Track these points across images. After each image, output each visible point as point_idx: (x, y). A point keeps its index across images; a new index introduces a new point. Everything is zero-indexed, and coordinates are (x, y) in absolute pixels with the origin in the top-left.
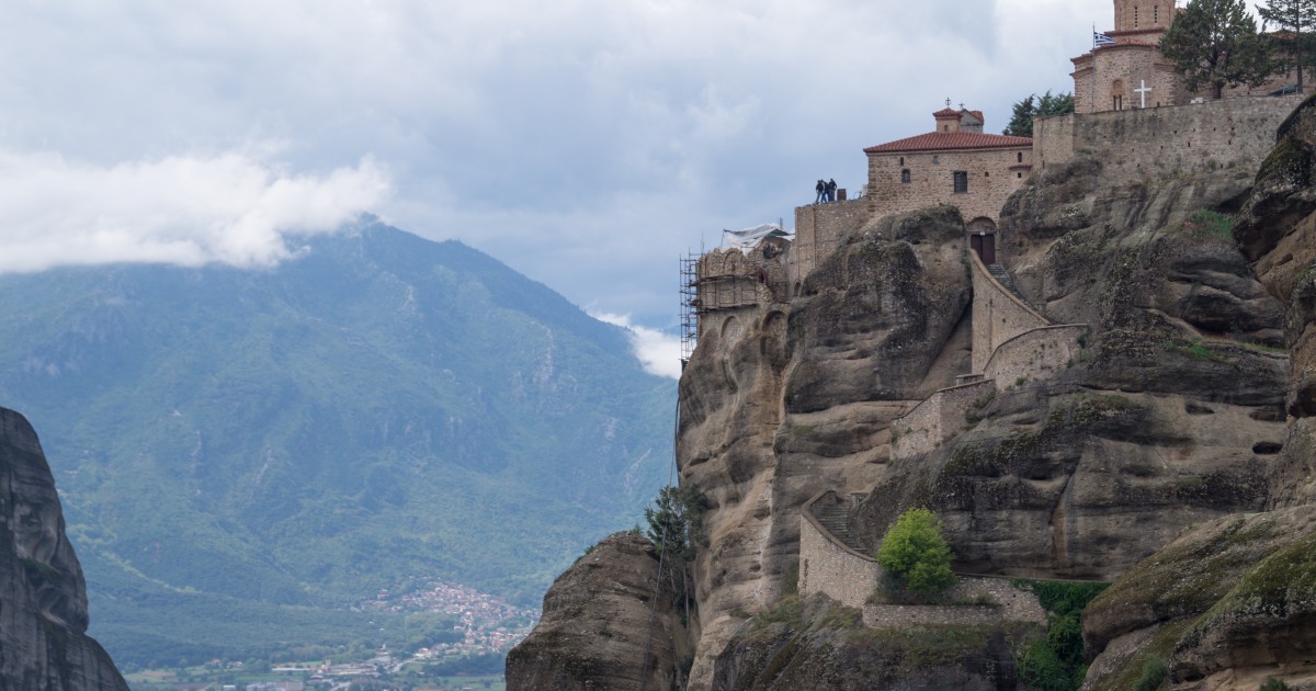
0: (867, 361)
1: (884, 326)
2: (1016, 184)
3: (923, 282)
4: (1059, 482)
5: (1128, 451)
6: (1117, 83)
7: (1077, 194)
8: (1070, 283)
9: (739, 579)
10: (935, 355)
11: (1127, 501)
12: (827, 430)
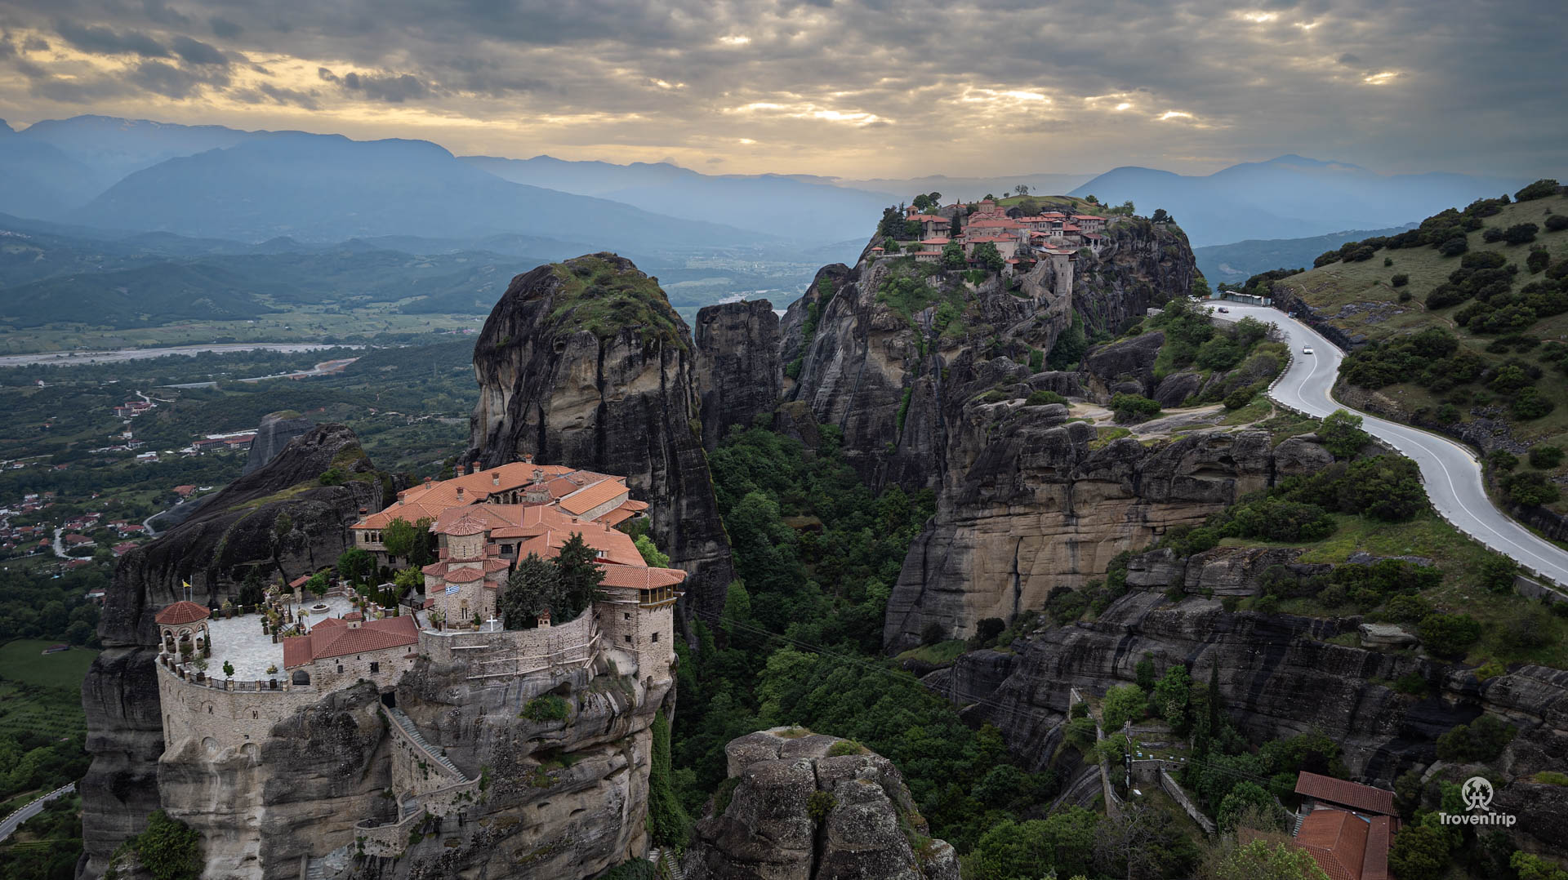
0: (325, 780)
1: (336, 762)
2: (407, 666)
3: (359, 735)
6: (464, 601)
7: (457, 683)
10: (366, 771)
12: (299, 819)
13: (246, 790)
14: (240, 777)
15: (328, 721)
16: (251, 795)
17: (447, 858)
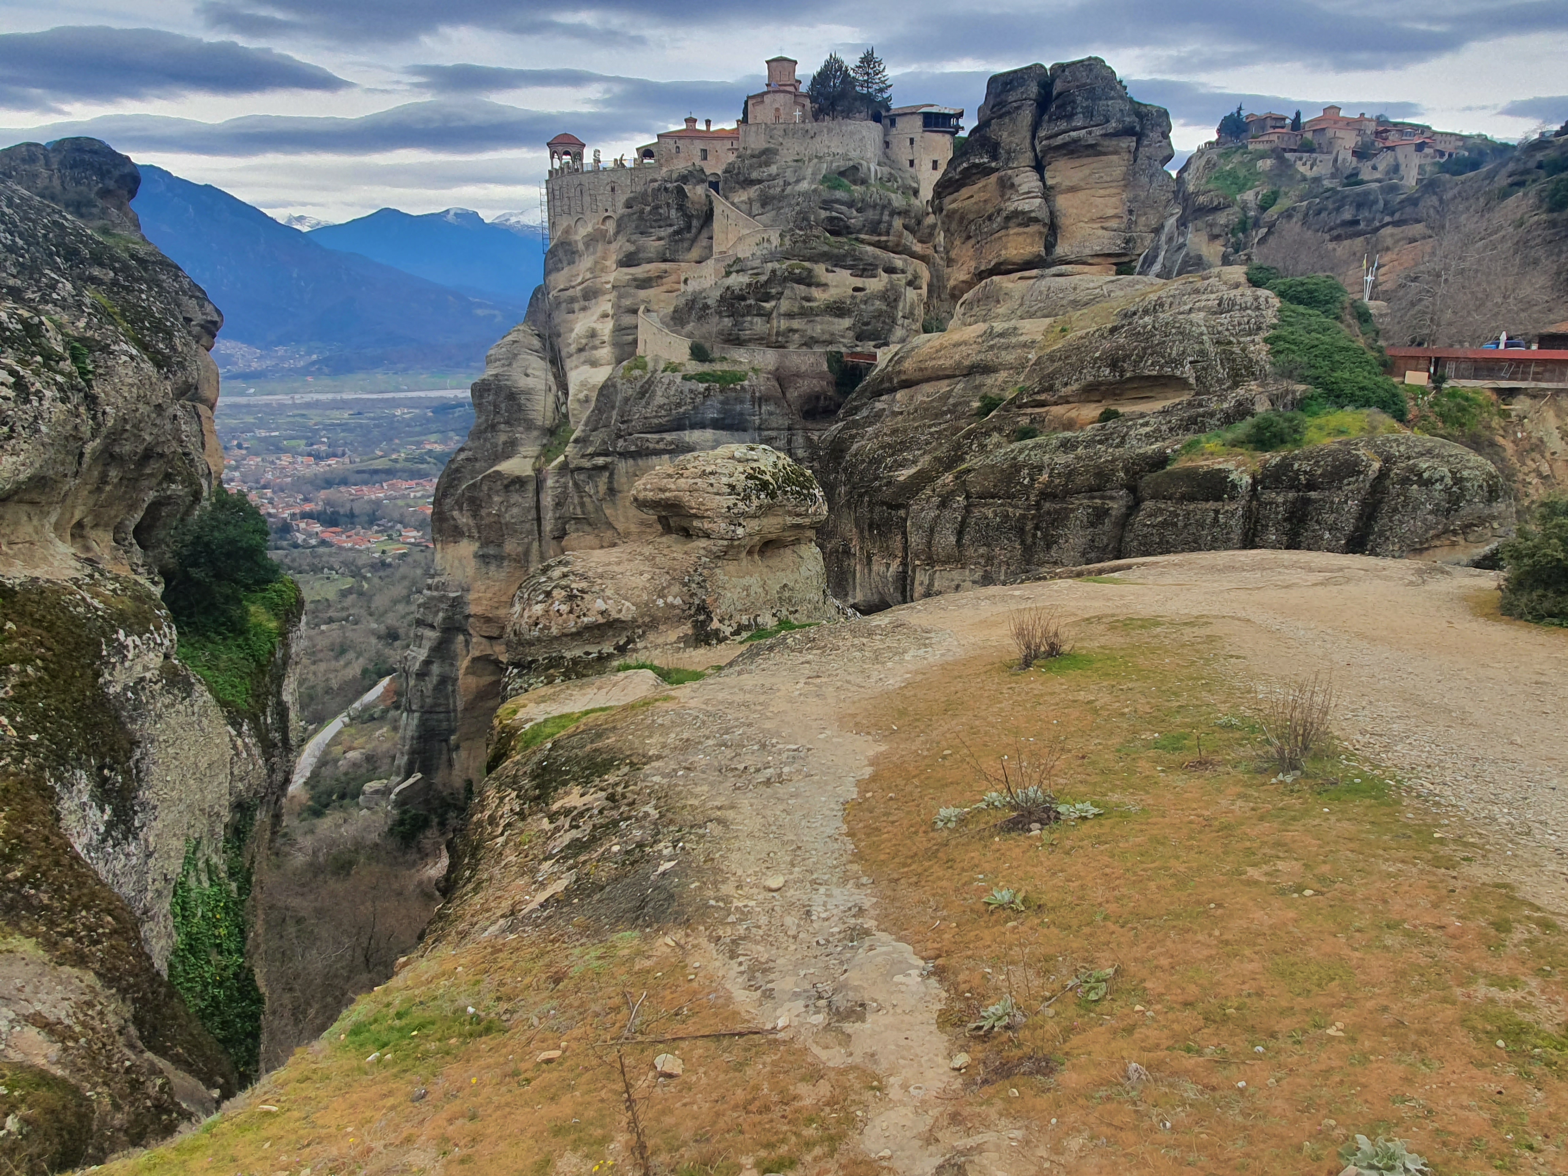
0: (662, 242)
1: (671, 225)
2: (732, 157)
3: (689, 205)
4: (773, 303)
5: (801, 290)
6: (777, 110)
7: (767, 164)
8: (769, 207)
9: (595, 348)
10: (694, 241)
11: (805, 313)
12: (641, 276)
13: (604, 258)
14: (600, 247)
15: (666, 189)
16: (608, 263)
17: (749, 285)
